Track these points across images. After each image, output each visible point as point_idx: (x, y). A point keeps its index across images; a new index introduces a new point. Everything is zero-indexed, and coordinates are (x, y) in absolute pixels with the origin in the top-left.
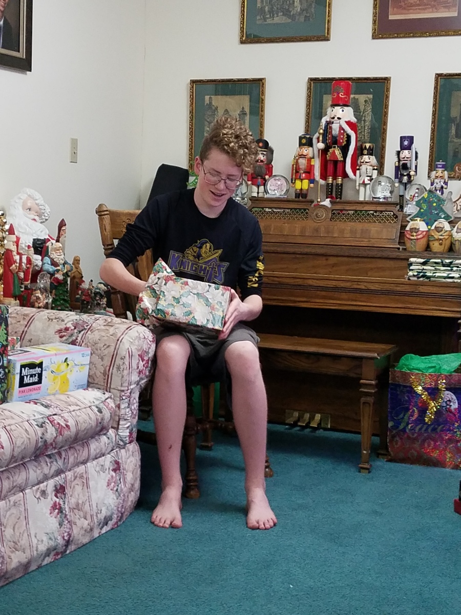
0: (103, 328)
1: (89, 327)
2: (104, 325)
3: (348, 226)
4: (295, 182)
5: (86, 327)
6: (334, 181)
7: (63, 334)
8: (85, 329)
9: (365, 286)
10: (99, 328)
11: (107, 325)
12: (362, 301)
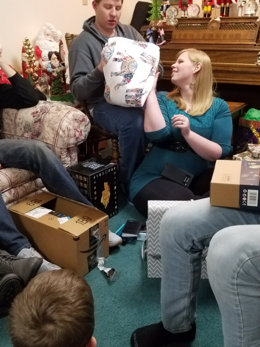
0: (55, 111)
1: (48, 111)
2: (56, 110)
3: (229, 32)
4: (204, 7)
5: (46, 111)
6: (225, 5)
7: (35, 115)
8: (46, 112)
9: (232, 69)
10: (53, 112)
11: (57, 110)
12: (230, 78)
